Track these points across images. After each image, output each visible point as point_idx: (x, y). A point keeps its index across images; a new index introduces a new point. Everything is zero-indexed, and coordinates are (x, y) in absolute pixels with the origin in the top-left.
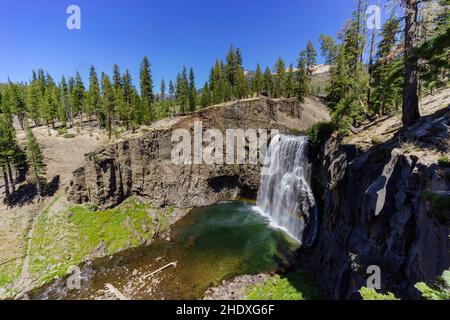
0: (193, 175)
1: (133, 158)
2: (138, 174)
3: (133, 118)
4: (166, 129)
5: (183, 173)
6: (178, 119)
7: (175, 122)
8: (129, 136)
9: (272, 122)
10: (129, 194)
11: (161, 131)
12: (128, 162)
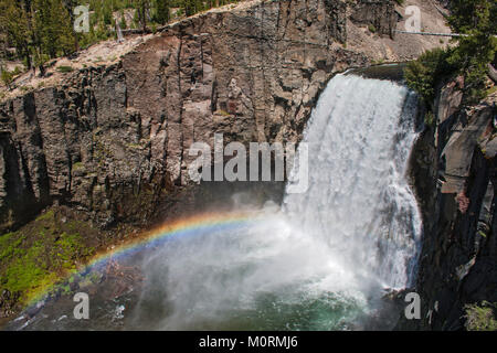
0: (170, 161)
1: (46, 129)
2: (58, 162)
3: (37, 43)
4: (109, 64)
5: (149, 157)
6: (134, 42)
7: (128, 49)
8: (35, 83)
9: (336, 45)
10: (47, 202)
11: (99, 70)
12: (38, 139)
